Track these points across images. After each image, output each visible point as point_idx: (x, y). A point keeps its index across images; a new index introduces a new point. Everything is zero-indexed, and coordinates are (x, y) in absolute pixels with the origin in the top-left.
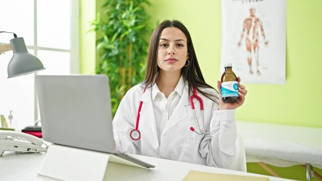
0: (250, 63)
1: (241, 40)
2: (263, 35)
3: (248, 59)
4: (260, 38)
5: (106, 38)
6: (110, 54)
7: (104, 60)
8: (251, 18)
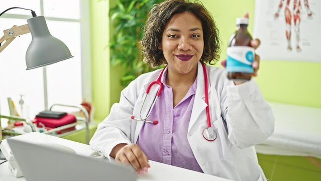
0: (288, 37)
1: (279, 11)
2: (307, 6)
3: (287, 33)
4: (303, 9)
5: (121, 6)
6: (126, 25)
7: (119, 31)
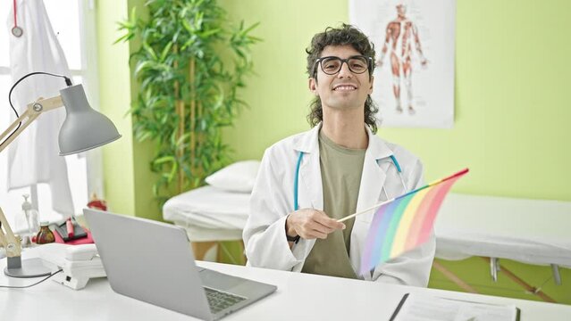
0: (397, 94)
1: (382, 57)
2: (419, 50)
3: (395, 88)
5: (151, 51)
8: (399, 20)
